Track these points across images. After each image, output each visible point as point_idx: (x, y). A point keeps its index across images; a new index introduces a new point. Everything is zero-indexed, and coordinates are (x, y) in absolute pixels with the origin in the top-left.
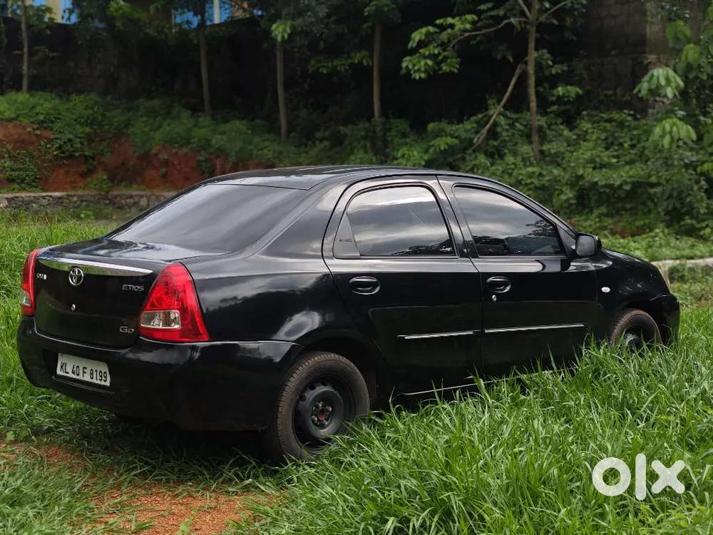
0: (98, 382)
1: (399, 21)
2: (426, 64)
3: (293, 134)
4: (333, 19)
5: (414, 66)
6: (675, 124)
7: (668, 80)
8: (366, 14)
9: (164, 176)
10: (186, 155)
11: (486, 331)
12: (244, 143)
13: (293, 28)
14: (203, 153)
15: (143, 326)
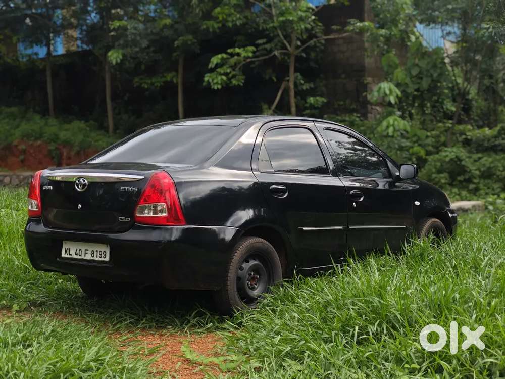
0: (98, 259)
1: (199, 51)
2: (222, 79)
3: (118, 131)
4: (152, 49)
5: (213, 80)
6: (396, 120)
7: (390, 90)
8: (176, 46)
9: (22, 161)
10: (39, 146)
11: (350, 227)
12: (84, 137)
13: (124, 55)
14: (53, 143)
15: (138, 215)
